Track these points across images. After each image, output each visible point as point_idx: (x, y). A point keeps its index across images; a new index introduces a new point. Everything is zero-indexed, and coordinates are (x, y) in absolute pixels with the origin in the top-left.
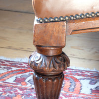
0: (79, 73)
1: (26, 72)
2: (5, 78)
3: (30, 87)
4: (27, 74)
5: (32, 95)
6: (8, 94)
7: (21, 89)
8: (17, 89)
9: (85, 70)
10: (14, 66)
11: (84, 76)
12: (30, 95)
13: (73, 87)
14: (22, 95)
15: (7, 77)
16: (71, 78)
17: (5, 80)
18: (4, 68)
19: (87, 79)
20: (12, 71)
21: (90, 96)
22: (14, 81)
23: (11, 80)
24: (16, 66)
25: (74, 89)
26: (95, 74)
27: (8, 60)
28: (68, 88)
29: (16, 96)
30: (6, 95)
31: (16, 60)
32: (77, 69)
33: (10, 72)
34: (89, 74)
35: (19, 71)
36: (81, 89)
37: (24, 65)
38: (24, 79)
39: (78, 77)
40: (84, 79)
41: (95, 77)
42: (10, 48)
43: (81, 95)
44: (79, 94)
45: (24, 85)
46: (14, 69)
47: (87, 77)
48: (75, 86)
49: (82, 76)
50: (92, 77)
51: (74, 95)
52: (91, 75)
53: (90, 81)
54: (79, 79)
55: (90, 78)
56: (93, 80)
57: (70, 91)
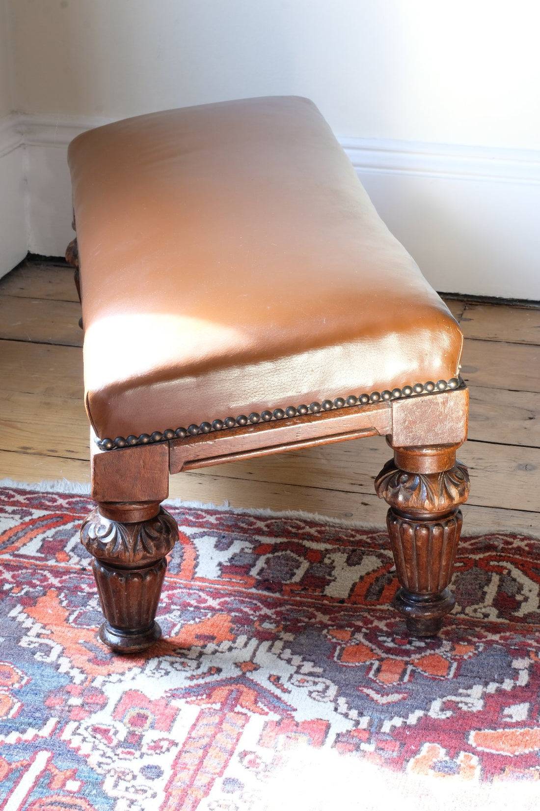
0: (191, 518)
1: (65, 524)
2: (17, 544)
3: (78, 567)
4: (69, 526)
5: (82, 590)
6: (26, 588)
7: (57, 573)
8: (46, 573)
9: (205, 507)
10: (37, 508)
11: (201, 525)
12: (77, 588)
13: (177, 561)
14: (60, 589)
15: (23, 540)
17: (18, 549)
18: (14, 512)
20: (33, 522)
21: (218, 582)
22: (37, 551)
23: (31, 548)
24: (41, 506)
25: (179, 565)
26: (227, 520)
27: (21, 487)
29: (45, 594)
30: (23, 592)
31: (42, 486)
32: (186, 504)
33: (27, 524)
34: (212, 519)
35: (50, 521)
36: (196, 566)
37: (61, 501)
38: (63, 544)
39: (188, 531)
40: (202, 535)
41: (229, 528)
42: (25, 451)
43: (198, 583)
44: (193, 578)
45: (64, 560)
46: (37, 513)
47: (208, 530)
48: (181, 557)
49: (198, 527)
50: (221, 528)
51: (180, 584)
52: (218, 522)
53: (216, 539)
54: (191, 534)
55: (216, 530)
56: (224, 537)
57: (171, 572)
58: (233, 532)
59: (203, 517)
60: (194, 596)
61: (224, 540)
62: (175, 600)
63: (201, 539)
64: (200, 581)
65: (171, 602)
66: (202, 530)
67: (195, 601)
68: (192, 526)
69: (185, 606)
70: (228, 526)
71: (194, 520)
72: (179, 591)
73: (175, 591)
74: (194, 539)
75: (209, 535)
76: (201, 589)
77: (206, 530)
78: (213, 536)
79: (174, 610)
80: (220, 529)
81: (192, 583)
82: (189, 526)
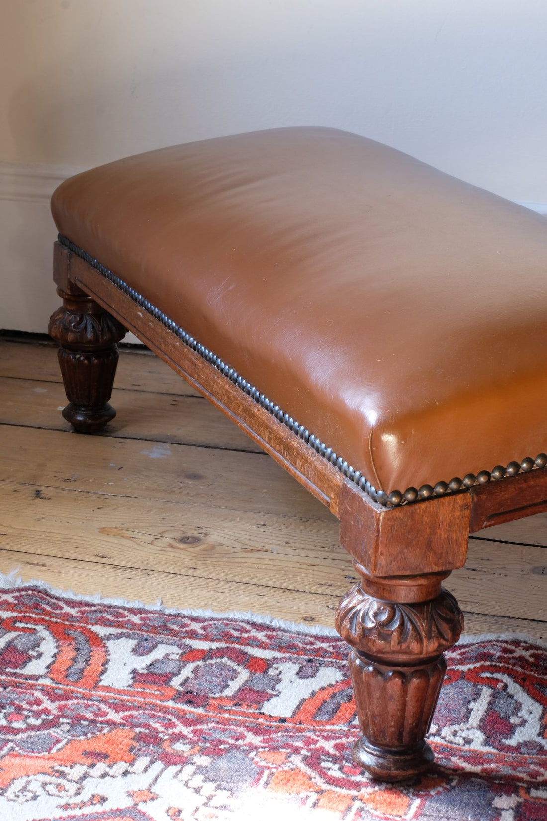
0: (109, 616)
9: (130, 605)
11: (120, 625)
13: (80, 665)
16: (82, 633)
19: (127, 636)
21: (127, 693)
25: (82, 670)
26: (154, 620)
28: (63, 668)
32: (107, 601)
34: (136, 619)
36: (103, 673)
39: (101, 631)
40: (119, 637)
43: (101, 693)
44: (95, 687)
47: (128, 631)
48: (87, 661)
49: (116, 627)
50: (144, 629)
51: (77, 692)
52: (142, 622)
53: (136, 642)
54: (105, 635)
55: (137, 632)
56: (146, 640)
57: (70, 679)
58: (159, 634)
59: (124, 616)
60: (91, 709)
61: (146, 644)
62: (67, 712)
63: (116, 640)
64: (103, 690)
65: (60, 713)
66: (120, 631)
67: (92, 714)
68: (108, 626)
69: (77, 719)
70: (154, 628)
71: (112, 619)
72: (75, 701)
73: (69, 702)
74: (108, 640)
75: (127, 637)
76: (103, 700)
77: (124, 631)
78: (133, 638)
79: (63, 724)
80: (142, 631)
81: (93, 692)
82: (105, 625)
